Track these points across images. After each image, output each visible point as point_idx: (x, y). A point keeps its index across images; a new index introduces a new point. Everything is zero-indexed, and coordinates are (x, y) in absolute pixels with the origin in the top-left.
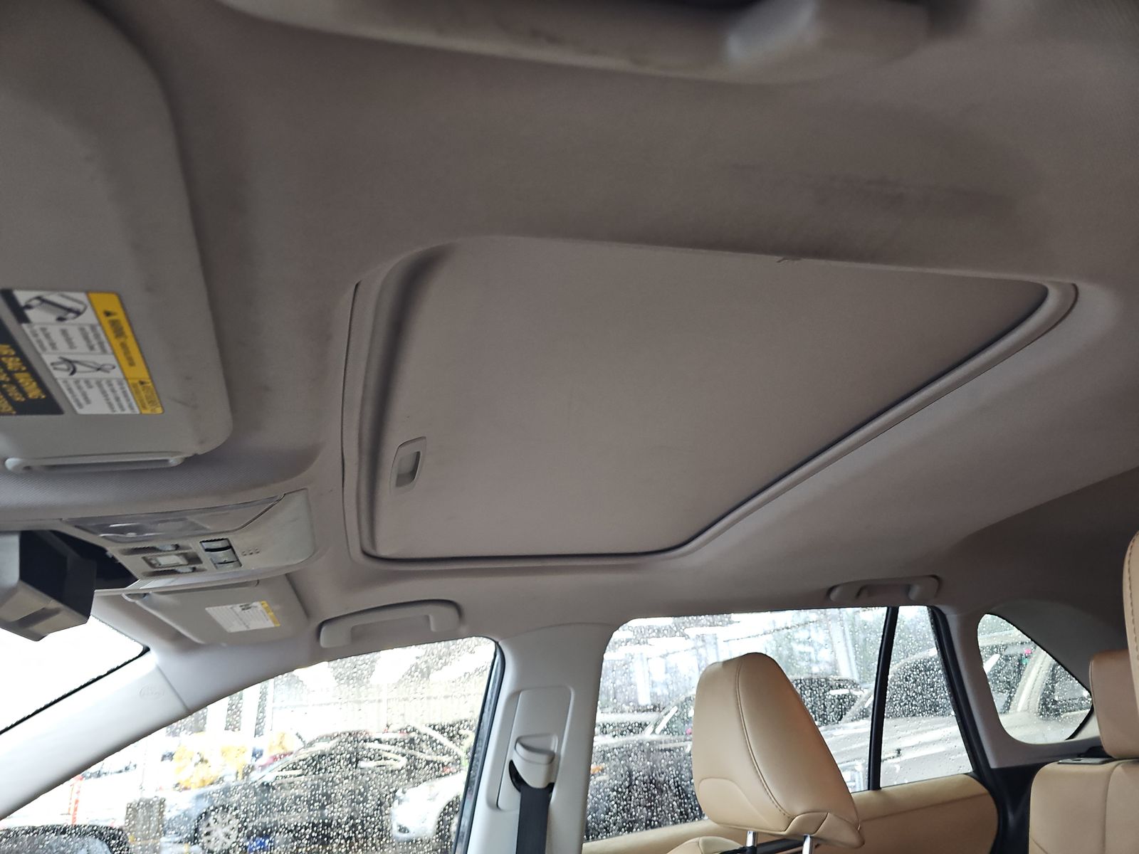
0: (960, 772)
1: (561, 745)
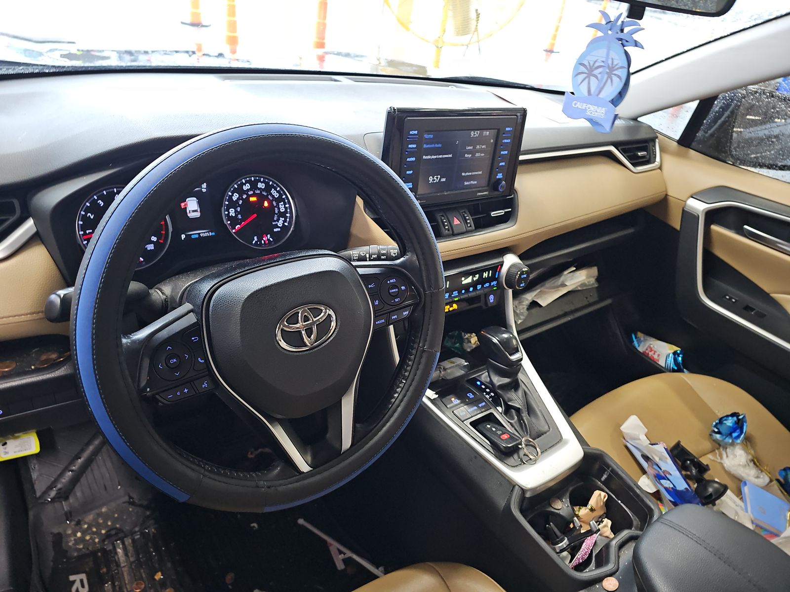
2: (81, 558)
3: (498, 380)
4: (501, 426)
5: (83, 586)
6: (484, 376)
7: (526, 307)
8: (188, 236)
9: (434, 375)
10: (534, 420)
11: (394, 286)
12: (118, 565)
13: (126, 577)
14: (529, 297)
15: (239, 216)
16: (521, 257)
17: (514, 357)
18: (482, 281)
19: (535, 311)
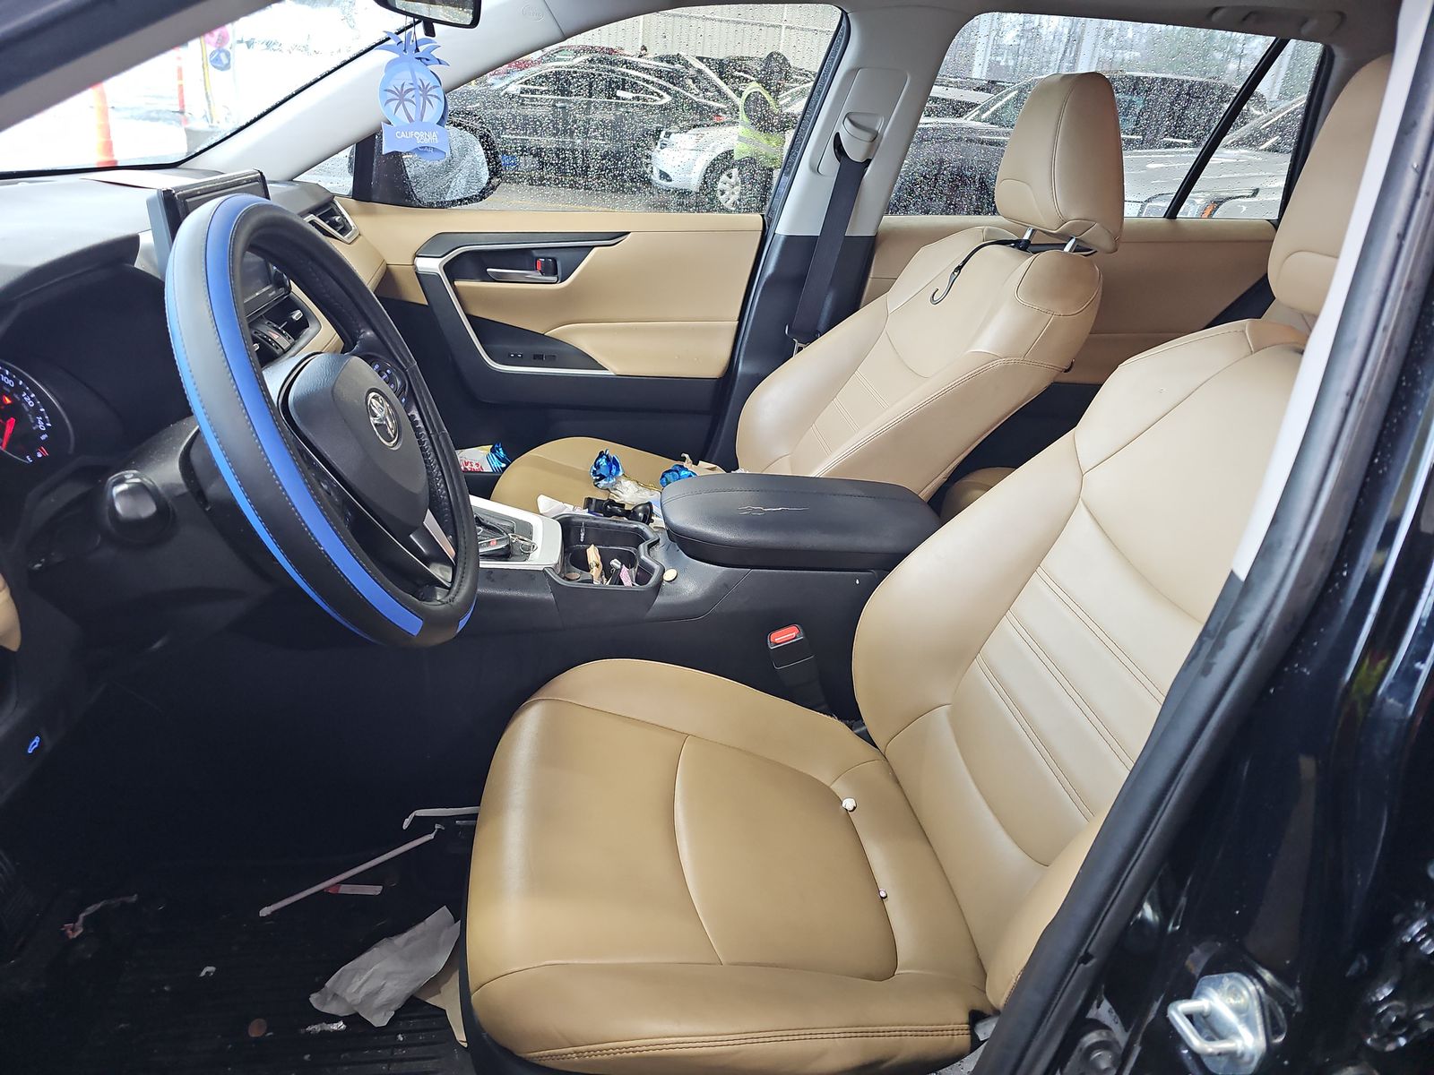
0: (1264, 218)
1: (885, 127)
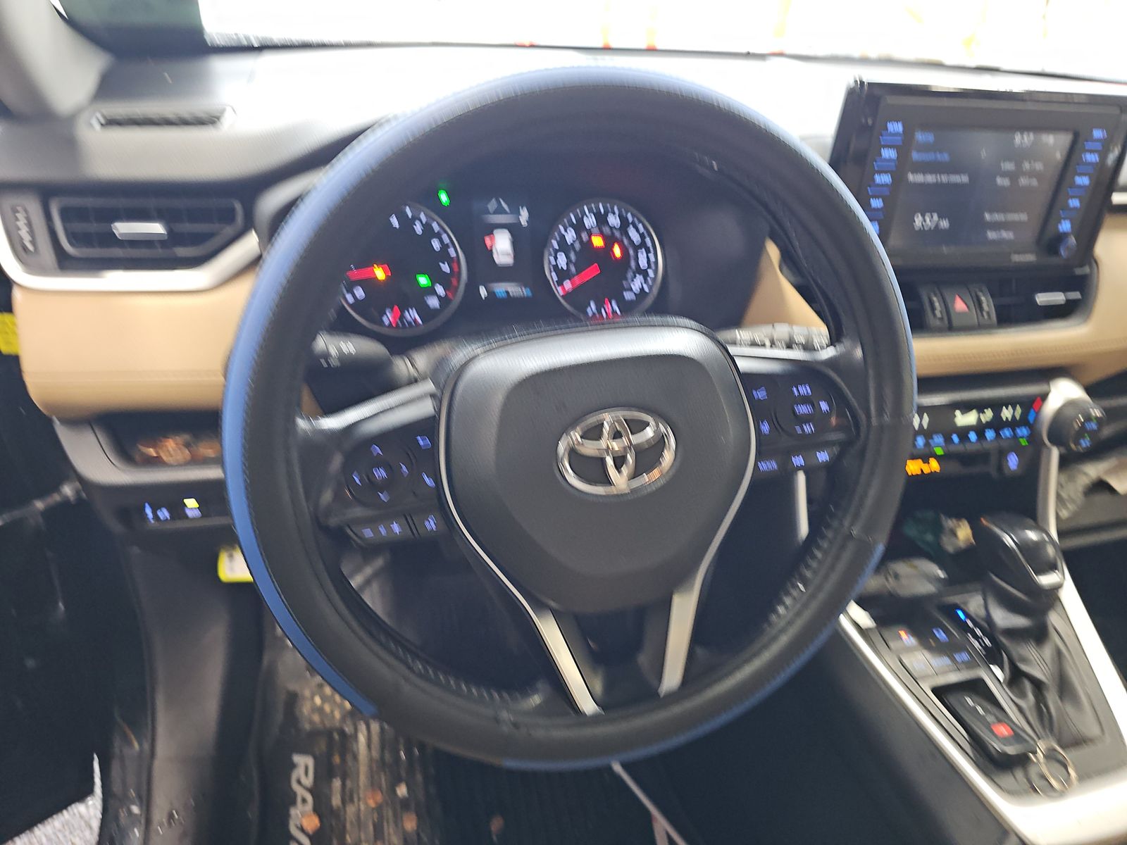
2: (315, 734)
3: (1002, 618)
4: (994, 704)
5: (306, 773)
6: (975, 604)
7: (1081, 489)
8: (491, 294)
9: (872, 583)
10: (1069, 709)
11: (805, 400)
12: (355, 757)
13: (363, 779)
14: (1093, 471)
15: (573, 269)
16: (1090, 390)
17: (1046, 580)
18: (997, 424)
19: (1101, 498)
